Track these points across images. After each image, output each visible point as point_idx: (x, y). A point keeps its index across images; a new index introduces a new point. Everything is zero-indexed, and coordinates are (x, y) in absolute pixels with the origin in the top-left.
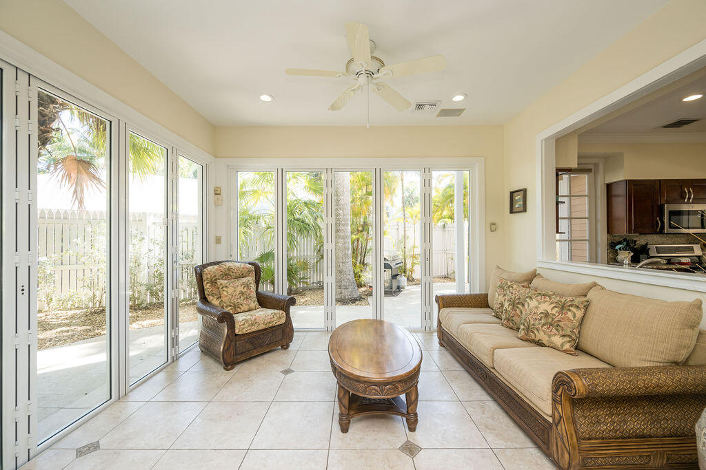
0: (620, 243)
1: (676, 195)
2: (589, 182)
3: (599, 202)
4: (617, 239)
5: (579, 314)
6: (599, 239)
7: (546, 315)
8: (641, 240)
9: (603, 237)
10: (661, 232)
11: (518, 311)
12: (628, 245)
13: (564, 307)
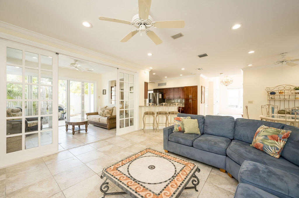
13: (110, 110)
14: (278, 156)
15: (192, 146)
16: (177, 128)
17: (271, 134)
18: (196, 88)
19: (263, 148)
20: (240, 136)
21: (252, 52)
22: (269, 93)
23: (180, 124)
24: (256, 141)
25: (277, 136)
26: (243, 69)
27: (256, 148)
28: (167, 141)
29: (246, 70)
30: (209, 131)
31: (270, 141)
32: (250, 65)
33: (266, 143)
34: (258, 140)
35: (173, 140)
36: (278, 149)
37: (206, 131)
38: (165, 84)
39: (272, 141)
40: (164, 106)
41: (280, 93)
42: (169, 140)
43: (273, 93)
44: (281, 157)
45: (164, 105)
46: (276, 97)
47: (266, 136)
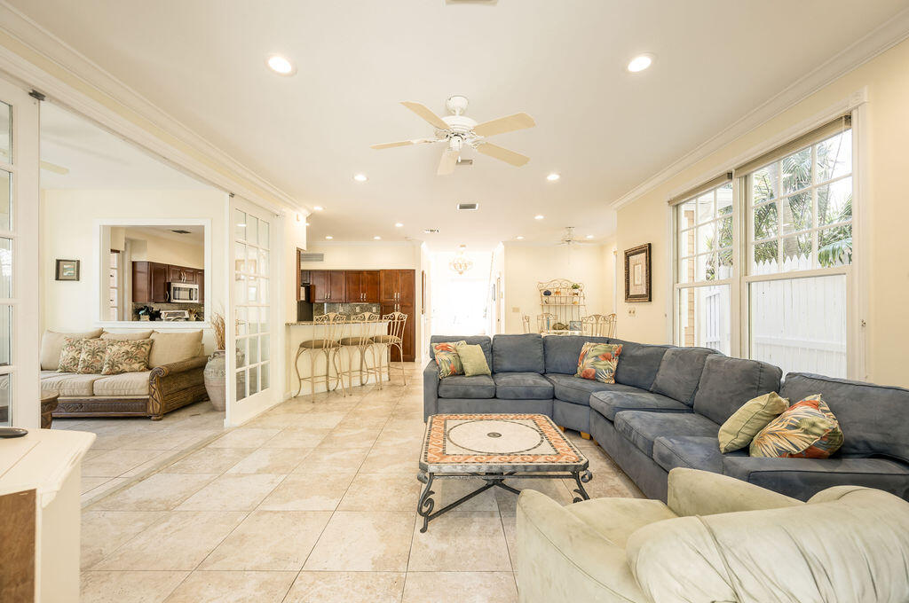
0: (142, 309)
1: (177, 277)
2: (118, 260)
3: (126, 275)
4: (140, 306)
5: (148, 348)
6: (126, 306)
7: (127, 353)
8: (156, 307)
9: (129, 305)
10: (169, 302)
11: (98, 358)
12: (148, 310)
13: (138, 346)
14: (613, 382)
15: (495, 397)
16: (448, 368)
17: (602, 353)
18: (410, 274)
19: (595, 375)
20: (556, 365)
21: (539, 217)
22: (543, 292)
23: (451, 359)
24: (584, 367)
25: (609, 354)
26: (505, 244)
27: (585, 378)
28: (434, 399)
29: (511, 246)
30: (506, 365)
31: (603, 363)
32: (520, 238)
33: (599, 367)
34: (587, 364)
35: (448, 394)
36: (612, 371)
37: (499, 367)
38: (320, 257)
39: (605, 362)
40: (366, 321)
41: (556, 292)
42: (439, 397)
43: (547, 293)
44: (617, 382)
45: (367, 318)
46: (551, 299)
47: (597, 356)
